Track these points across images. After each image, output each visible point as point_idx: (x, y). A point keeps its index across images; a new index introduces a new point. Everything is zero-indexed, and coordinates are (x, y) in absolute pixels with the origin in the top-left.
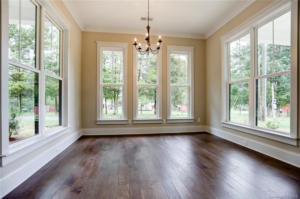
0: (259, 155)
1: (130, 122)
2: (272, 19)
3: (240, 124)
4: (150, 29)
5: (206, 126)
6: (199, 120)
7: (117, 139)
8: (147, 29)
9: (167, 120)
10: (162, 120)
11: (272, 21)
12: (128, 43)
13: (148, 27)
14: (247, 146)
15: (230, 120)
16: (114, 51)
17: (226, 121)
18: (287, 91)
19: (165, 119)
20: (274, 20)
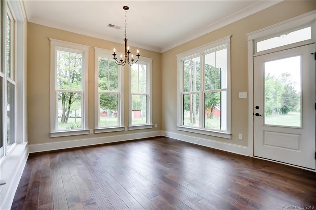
0: (209, 149)
1: (91, 132)
2: (215, 51)
3: (192, 127)
4: (127, 41)
5: (162, 131)
6: (156, 126)
7: (81, 151)
8: (124, 41)
9: (128, 127)
10: (124, 128)
11: (215, 52)
12: (89, 47)
13: (126, 39)
14: (199, 143)
15: (183, 124)
16: (71, 53)
17: (181, 126)
18: (208, 98)
19: (127, 127)
20: (216, 52)
